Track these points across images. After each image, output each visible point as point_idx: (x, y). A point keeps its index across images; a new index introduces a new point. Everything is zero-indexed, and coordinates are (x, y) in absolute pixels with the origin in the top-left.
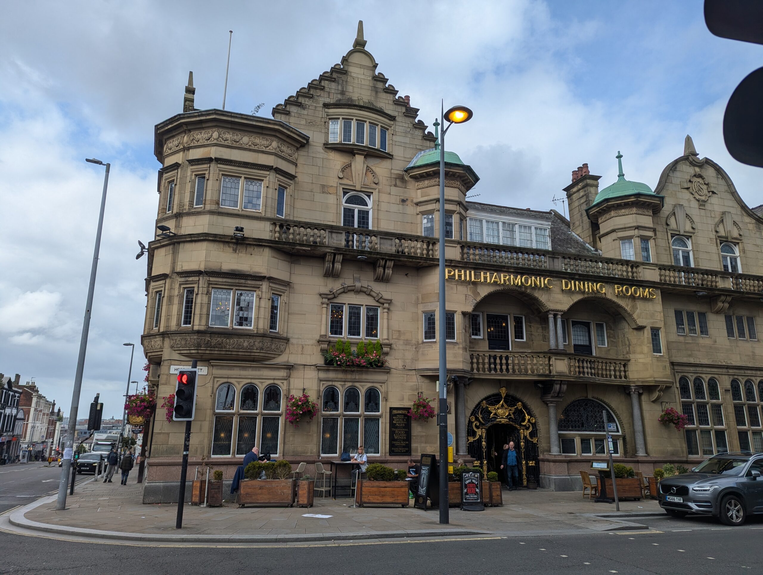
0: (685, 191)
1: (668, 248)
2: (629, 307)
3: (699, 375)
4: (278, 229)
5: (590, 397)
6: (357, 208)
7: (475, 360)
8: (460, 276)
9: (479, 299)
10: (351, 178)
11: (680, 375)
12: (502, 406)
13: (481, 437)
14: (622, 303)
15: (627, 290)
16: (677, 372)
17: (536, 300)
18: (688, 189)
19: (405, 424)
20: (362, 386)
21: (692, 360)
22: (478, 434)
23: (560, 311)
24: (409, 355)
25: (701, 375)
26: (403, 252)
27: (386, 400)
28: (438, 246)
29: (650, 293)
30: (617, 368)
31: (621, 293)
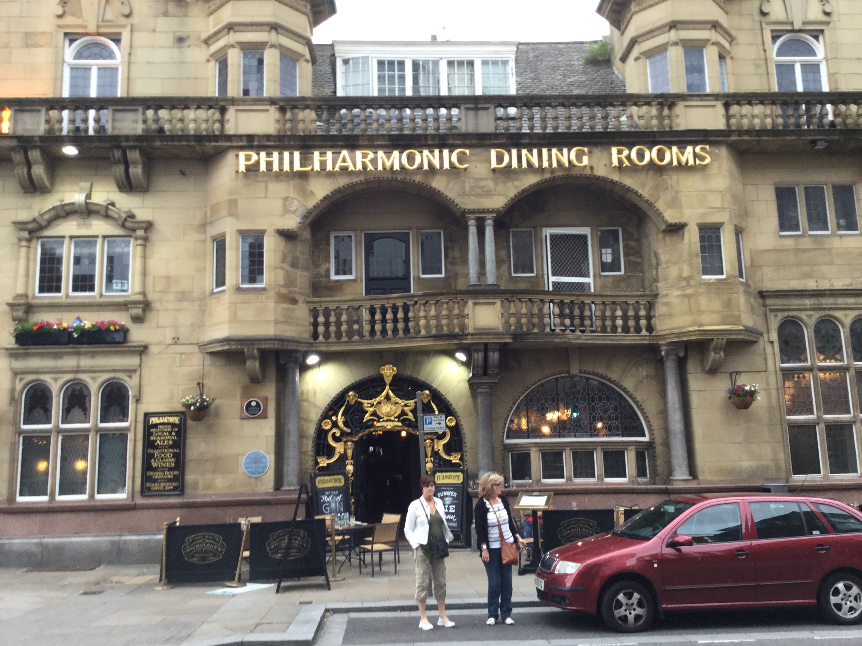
1: (763, 62)
2: (647, 188)
3: (827, 312)
5: (574, 371)
6: (94, 64)
7: (321, 319)
8: (269, 164)
9: (311, 203)
10: (78, 13)
11: (781, 316)
12: (388, 398)
13: (343, 457)
14: (629, 181)
15: (641, 155)
16: (772, 311)
17: (436, 193)
19: (174, 441)
20: (94, 379)
21: (811, 285)
22: (338, 450)
23: (489, 211)
24: (186, 319)
25: (832, 313)
26: (161, 130)
27: (138, 401)
28: (231, 113)
29: (695, 155)
30: (631, 313)
31: (626, 163)
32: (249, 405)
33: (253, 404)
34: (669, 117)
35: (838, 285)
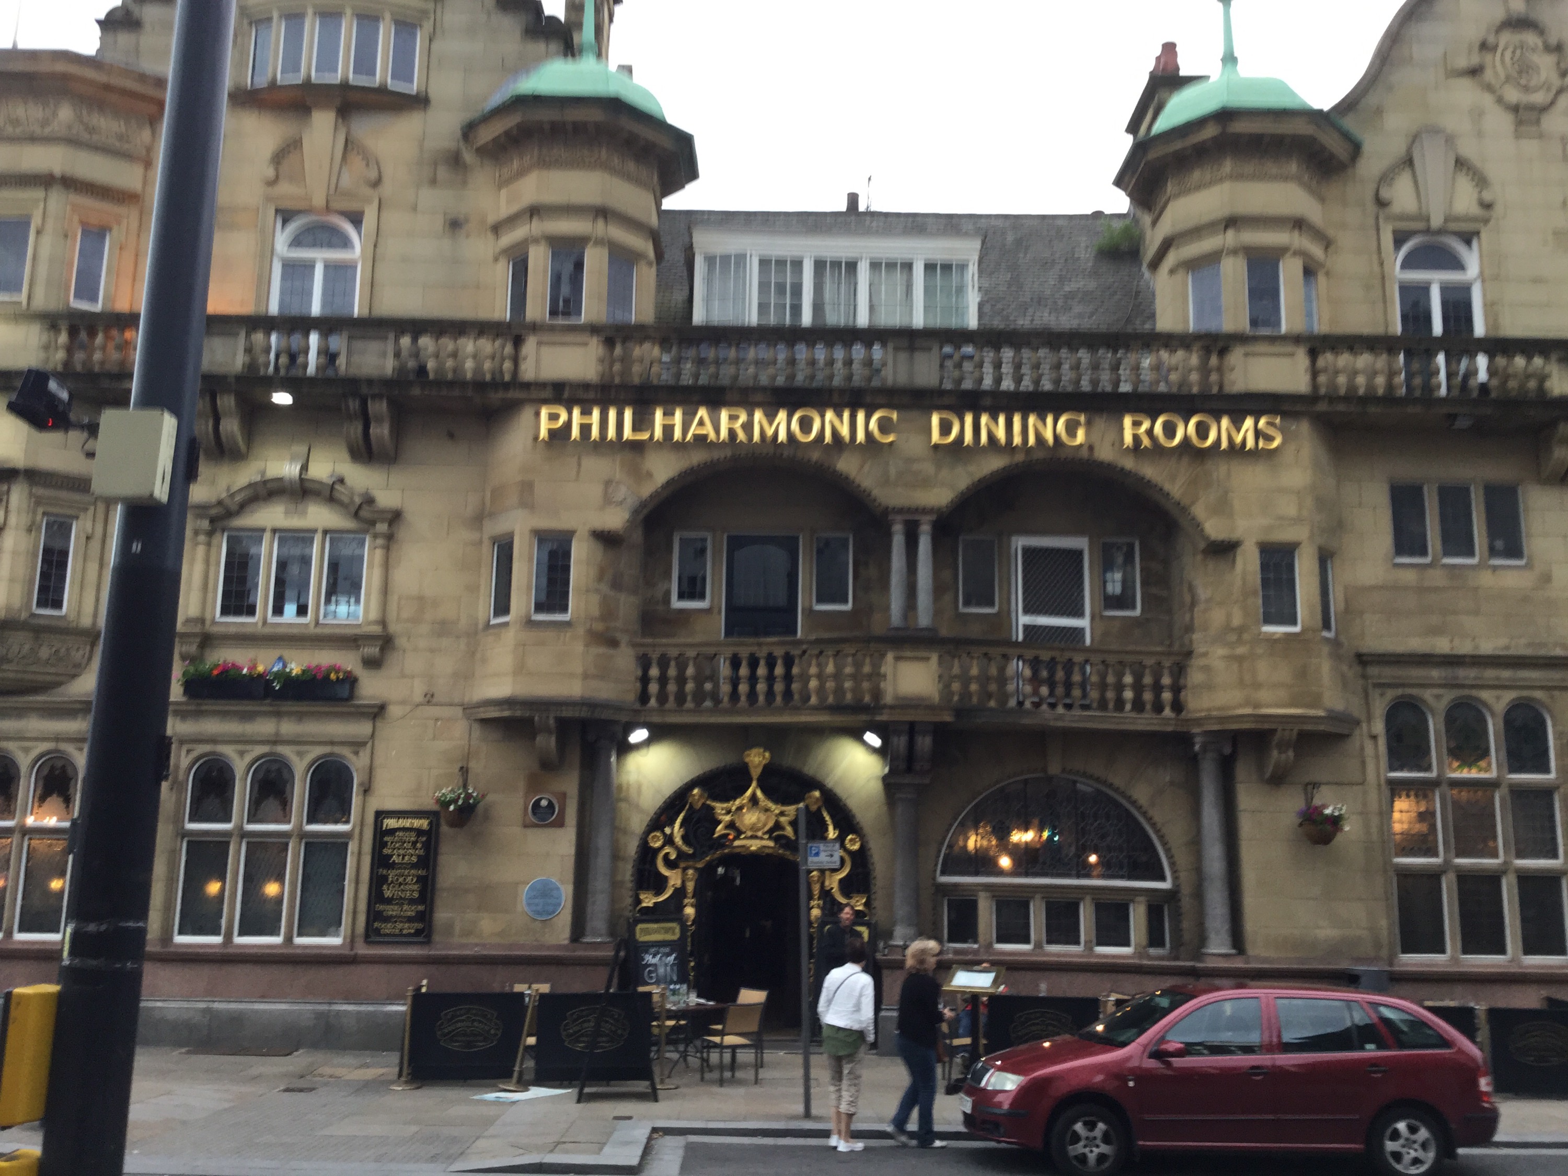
0: (1465, 83)
1: (1377, 282)
2: (1179, 483)
3: (1466, 692)
4: (63, 338)
5: (1054, 769)
6: (320, 257)
7: (654, 672)
8: (585, 429)
9: (647, 490)
10: (299, 177)
11: (1391, 694)
12: (754, 800)
13: (680, 893)
15: (1170, 430)
16: (1376, 685)
17: (844, 480)
18: (1474, 72)
19: (419, 856)
20: (300, 754)
21: (1442, 645)
22: (671, 882)
23: (925, 511)
24: (445, 665)
25: (1474, 693)
26: (422, 370)
27: (367, 790)
28: (530, 346)
29: (1258, 433)
30: (1148, 680)
31: (1146, 442)
32: (537, 805)
33: (544, 803)
34: (1220, 369)
35: (1487, 647)
